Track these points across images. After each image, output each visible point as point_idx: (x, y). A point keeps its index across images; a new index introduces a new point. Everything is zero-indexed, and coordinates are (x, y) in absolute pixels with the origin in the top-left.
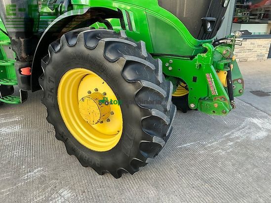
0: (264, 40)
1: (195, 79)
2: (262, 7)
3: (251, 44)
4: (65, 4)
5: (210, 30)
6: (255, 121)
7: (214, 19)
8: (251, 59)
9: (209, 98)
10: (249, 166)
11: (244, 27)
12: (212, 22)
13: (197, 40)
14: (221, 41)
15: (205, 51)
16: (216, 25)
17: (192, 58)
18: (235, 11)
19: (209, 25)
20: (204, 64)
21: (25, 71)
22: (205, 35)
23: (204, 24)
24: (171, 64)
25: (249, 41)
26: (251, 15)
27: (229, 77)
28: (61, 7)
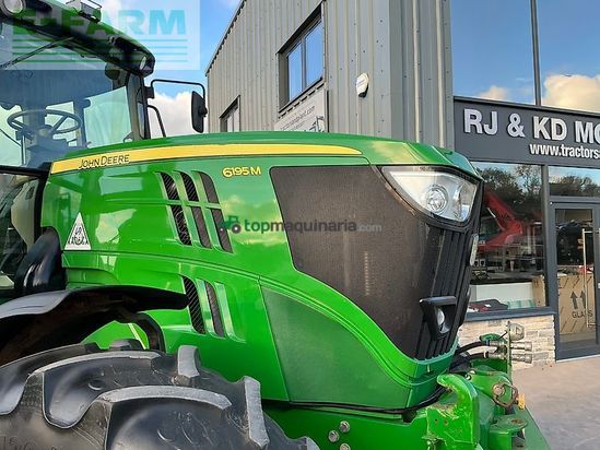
0: (538, 319)
4: (45, 267)
5: (445, 330)
7: (451, 299)
11: (483, 291)
13: (416, 361)
14: (471, 352)
19: (441, 318)
22: (434, 343)
24: (345, 436)
28: (32, 274)
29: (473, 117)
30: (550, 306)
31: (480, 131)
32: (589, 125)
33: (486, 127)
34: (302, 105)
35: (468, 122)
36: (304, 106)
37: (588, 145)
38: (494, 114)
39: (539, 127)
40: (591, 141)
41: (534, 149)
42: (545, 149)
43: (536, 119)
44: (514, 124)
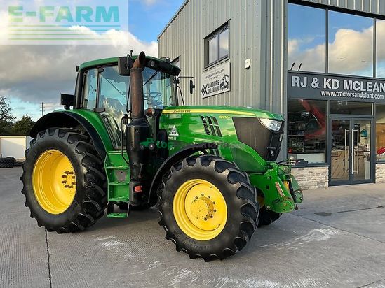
0: (321, 168)
1: (268, 187)
2: (320, 136)
3: (309, 172)
5: (273, 155)
6: (320, 231)
7: (275, 148)
8: (313, 187)
9: (279, 201)
10: (317, 254)
11: (300, 157)
12: (274, 150)
13: (266, 161)
15: (272, 167)
16: (277, 152)
17: (264, 173)
18: (288, 141)
19: (272, 152)
20: (273, 176)
21: (137, 189)
22: (270, 158)
23: (269, 151)
25: (306, 170)
26: (306, 145)
27: (290, 186)
29: (296, 79)
30: (327, 163)
31: (299, 86)
32: (351, 82)
33: (302, 84)
34: (217, 68)
35: (294, 82)
36: (218, 68)
37: (349, 91)
38: (306, 78)
39: (326, 83)
40: (351, 89)
41: (323, 93)
42: (328, 93)
43: (325, 79)
44: (314, 82)
